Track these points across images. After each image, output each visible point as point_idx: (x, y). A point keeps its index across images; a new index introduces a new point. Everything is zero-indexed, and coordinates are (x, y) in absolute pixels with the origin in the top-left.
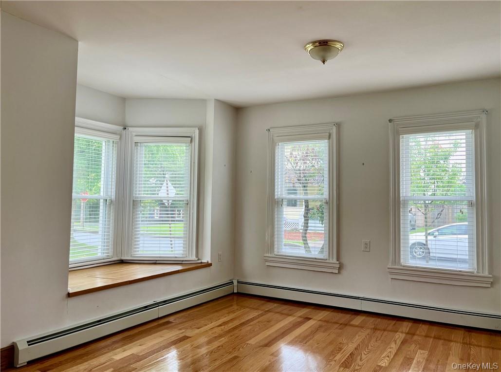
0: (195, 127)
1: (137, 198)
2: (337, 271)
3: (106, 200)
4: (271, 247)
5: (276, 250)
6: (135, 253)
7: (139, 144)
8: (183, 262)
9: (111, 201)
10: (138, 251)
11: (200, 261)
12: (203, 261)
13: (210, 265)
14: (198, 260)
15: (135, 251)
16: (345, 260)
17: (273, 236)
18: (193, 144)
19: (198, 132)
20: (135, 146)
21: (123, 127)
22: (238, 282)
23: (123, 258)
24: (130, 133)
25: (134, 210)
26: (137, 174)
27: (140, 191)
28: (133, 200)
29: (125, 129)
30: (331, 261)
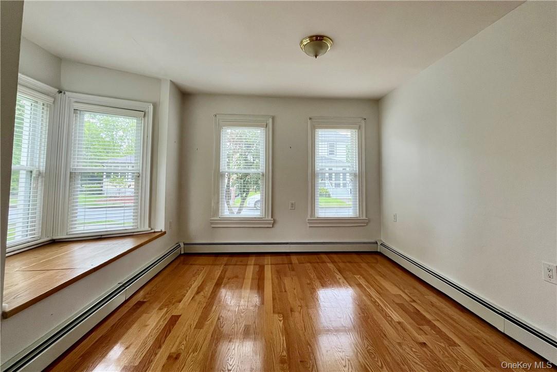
0: (149, 103)
1: (75, 169)
2: (271, 226)
3: (31, 172)
4: (216, 211)
5: (220, 214)
6: (72, 230)
7: (79, 112)
8: (134, 234)
9: (40, 174)
10: (75, 228)
11: (153, 231)
12: (156, 230)
13: (165, 233)
14: (151, 229)
15: (72, 228)
16: (277, 217)
17: (218, 203)
18: (146, 118)
19: (152, 108)
20: (74, 113)
21: (58, 90)
22: (185, 244)
23: (55, 238)
24: (67, 98)
25: (71, 183)
26: (75, 144)
27: (78, 162)
28: (70, 173)
29: (61, 92)
30: (267, 219)
